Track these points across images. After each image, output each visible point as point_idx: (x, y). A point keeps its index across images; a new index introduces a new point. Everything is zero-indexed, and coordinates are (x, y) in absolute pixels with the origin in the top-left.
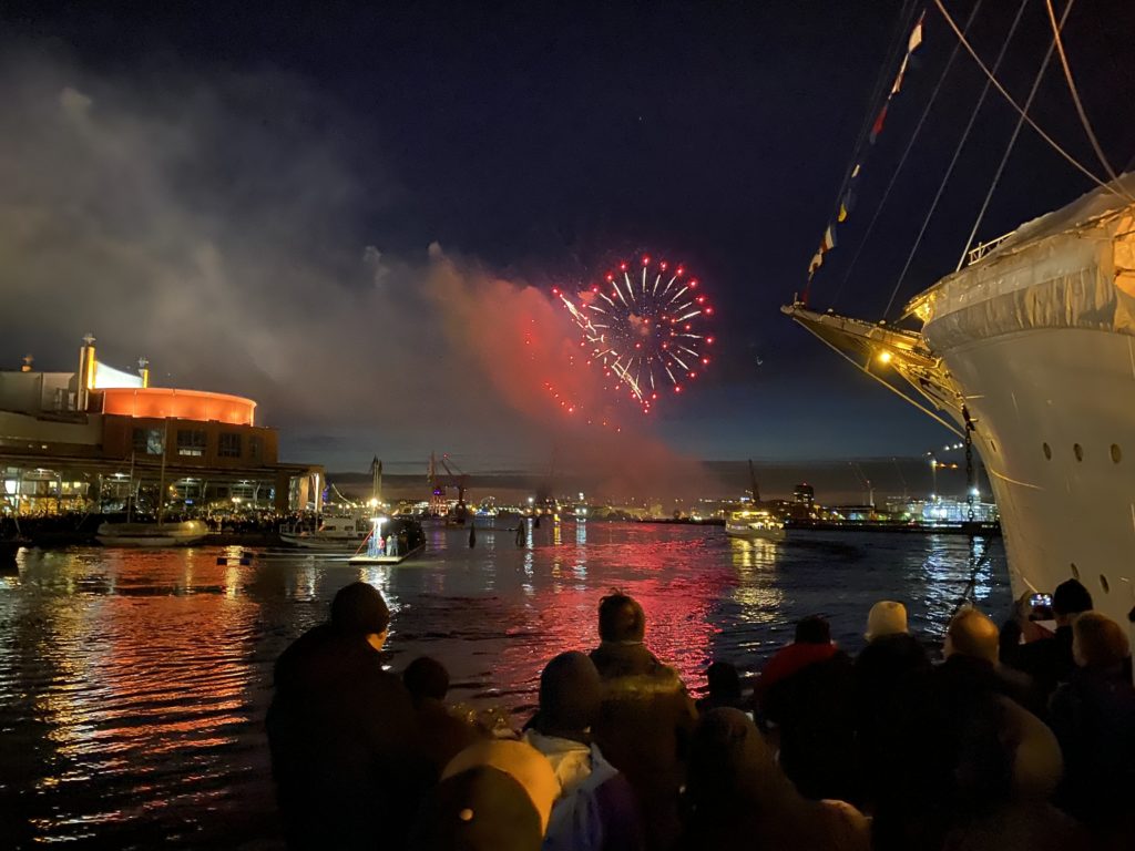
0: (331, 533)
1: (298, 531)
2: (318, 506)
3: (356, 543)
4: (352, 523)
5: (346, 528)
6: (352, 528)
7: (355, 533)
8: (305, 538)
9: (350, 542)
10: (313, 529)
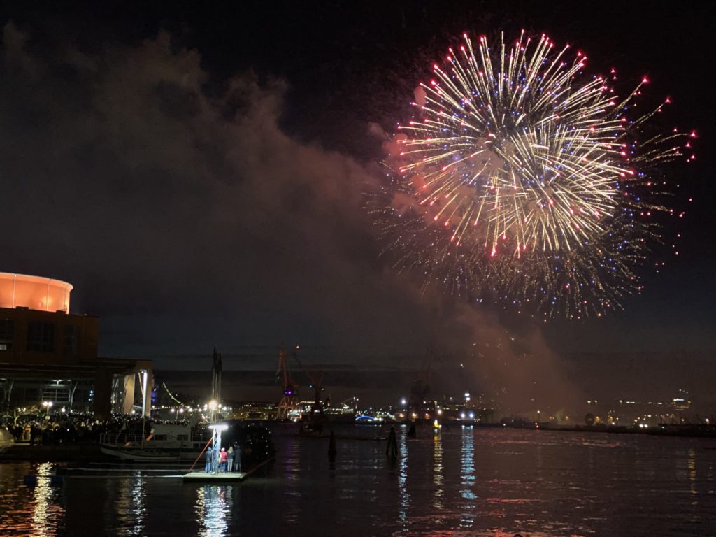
0: (160, 444)
1: (122, 440)
2: (146, 410)
3: (191, 455)
4: (187, 431)
5: (180, 437)
6: (185, 437)
7: (190, 444)
8: (129, 449)
9: (183, 454)
10: (140, 439)
